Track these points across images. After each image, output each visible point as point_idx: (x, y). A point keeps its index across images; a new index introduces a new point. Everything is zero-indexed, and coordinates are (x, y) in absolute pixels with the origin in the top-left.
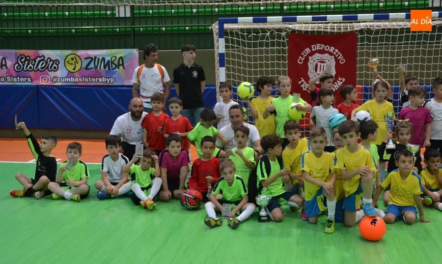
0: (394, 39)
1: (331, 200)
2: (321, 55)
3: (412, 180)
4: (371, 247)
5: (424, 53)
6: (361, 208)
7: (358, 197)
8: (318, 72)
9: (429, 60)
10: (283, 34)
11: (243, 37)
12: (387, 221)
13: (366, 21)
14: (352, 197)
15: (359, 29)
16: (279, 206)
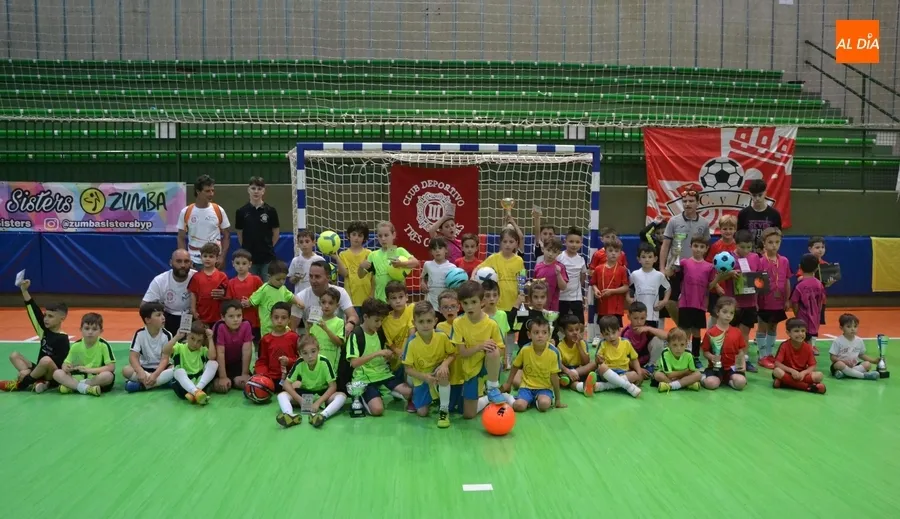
1: (444, 385)
2: (433, 194)
4: (495, 442)
5: (559, 195)
6: (485, 394)
7: (481, 381)
8: (430, 217)
9: (566, 204)
10: (384, 165)
11: (330, 168)
12: (517, 409)
13: (489, 153)
15: (481, 162)
16: (380, 395)
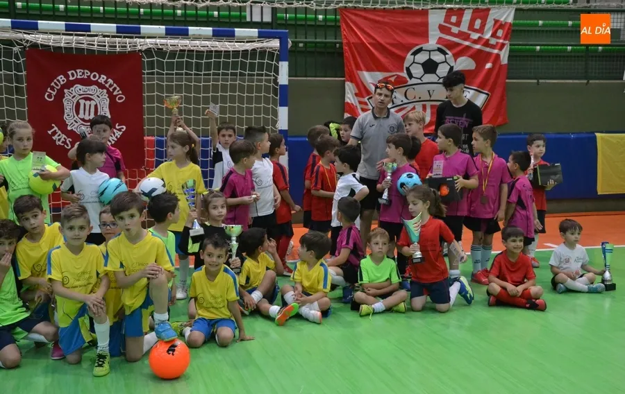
0: (189, 66)
1: (101, 322)
2: (84, 87)
3: (224, 279)
5: (242, 89)
6: (152, 329)
7: (145, 312)
8: (81, 115)
9: (250, 100)
10: (16, 49)
12: (191, 345)
13: (153, 36)
14: (137, 314)
15: (144, 48)
16: (14, 341)
